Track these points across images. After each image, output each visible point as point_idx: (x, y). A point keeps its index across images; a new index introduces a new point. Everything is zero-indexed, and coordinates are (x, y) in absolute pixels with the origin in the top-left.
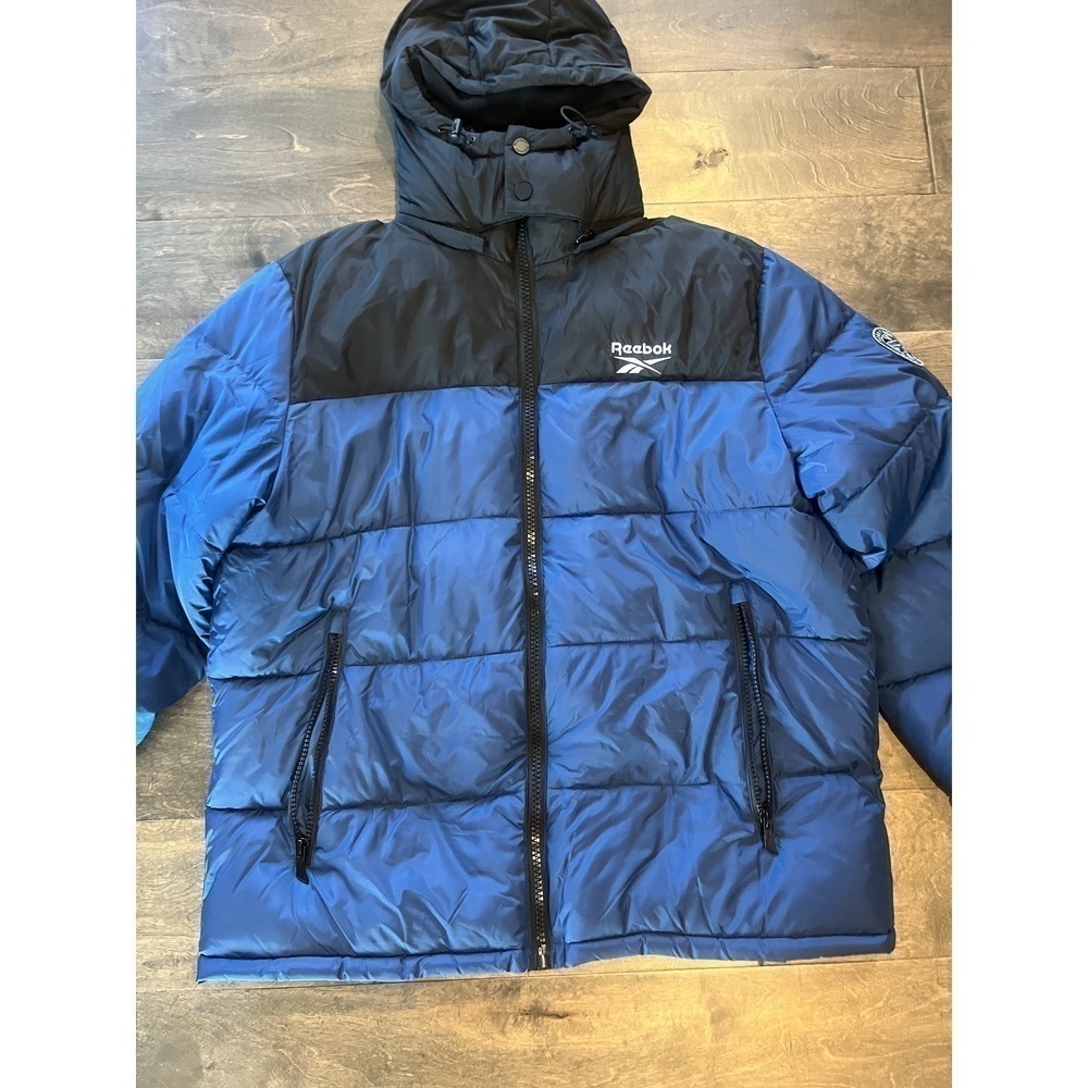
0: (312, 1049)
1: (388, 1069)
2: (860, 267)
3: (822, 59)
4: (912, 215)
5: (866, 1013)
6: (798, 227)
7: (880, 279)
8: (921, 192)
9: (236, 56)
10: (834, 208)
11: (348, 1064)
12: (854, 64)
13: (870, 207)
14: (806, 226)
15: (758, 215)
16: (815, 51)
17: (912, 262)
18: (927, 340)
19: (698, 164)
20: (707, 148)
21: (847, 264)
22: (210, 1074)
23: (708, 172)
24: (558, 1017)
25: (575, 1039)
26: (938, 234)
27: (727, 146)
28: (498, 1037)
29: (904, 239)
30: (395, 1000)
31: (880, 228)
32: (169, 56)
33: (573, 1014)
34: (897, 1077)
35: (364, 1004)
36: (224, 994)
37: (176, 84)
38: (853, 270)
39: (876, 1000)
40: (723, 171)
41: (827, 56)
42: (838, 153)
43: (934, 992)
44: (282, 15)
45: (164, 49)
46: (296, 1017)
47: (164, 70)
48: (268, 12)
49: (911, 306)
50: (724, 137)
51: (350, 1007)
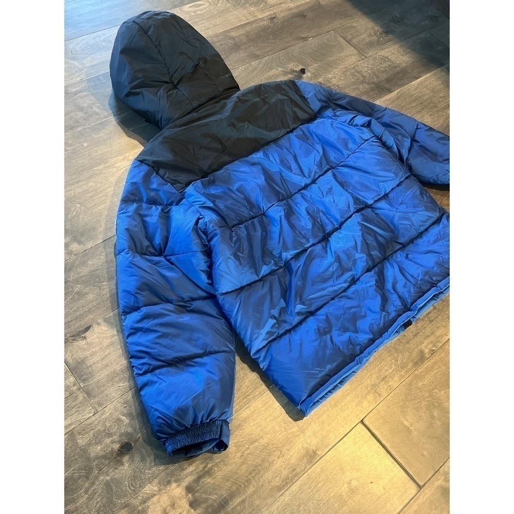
2: (365, 82)
3: (307, 37)
4: (366, 65)
6: (341, 79)
7: (373, 83)
8: (363, 59)
10: (345, 71)
12: (316, 36)
13: (354, 68)
16: (303, 36)
17: (377, 76)
18: (399, 92)
20: (298, 70)
21: (362, 83)
26: (376, 67)
27: (303, 67)
29: (369, 72)
31: (361, 71)
38: (365, 84)
42: (333, 58)
49: (387, 86)
50: (300, 66)
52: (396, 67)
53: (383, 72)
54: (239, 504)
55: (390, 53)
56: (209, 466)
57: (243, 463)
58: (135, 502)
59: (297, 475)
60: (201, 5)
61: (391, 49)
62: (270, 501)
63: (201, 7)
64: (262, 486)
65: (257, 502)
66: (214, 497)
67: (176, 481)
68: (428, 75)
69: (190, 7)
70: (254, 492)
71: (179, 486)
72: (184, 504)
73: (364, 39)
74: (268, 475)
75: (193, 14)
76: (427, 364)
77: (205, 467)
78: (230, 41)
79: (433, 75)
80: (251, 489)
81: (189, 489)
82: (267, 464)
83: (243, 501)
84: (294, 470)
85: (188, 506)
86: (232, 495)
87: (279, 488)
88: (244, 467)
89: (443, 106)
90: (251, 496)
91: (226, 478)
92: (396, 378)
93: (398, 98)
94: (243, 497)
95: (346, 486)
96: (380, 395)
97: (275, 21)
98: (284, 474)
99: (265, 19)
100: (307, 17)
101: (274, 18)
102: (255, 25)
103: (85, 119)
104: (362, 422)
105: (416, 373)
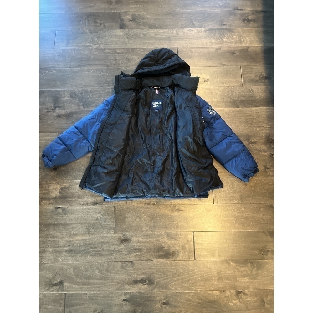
0: (143, 214)
1: (155, 218)
2: (230, 97)
3: (225, 65)
4: (239, 90)
5: (230, 212)
6: (221, 91)
7: (234, 99)
8: (240, 86)
9: (131, 63)
10: (226, 88)
11: (149, 217)
12: (230, 66)
13: (232, 88)
14: (222, 91)
16: (224, 63)
17: (239, 97)
18: (241, 109)
19: (205, 81)
20: (206, 79)
21: (228, 97)
23: (206, 82)
24: (182, 211)
25: (184, 214)
26: (243, 93)
27: (209, 78)
29: (237, 93)
30: (156, 207)
31: (234, 92)
32: (120, 62)
33: (185, 210)
34: (235, 222)
35: (152, 208)
36: (130, 206)
37: (122, 67)
38: (229, 98)
39: (232, 210)
40: (209, 83)
42: (227, 80)
43: (241, 209)
44: (138, 56)
45: (119, 61)
46: (141, 209)
47: (119, 64)
48: (136, 56)
49: (238, 104)
50: (209, 77)
51: (149, 208)
52: (252, 97)
53: (244, 96)
54: (69, 200)
55: (257, 89)
56: (70, 187)
57: (78, 192)
58: (49, 182)
59: (87, 205)
60: (193, 31)
61: (259, 87)
62: (76, 205)
63: (192, 32)
64: (78, 201)
65: (73, 203)
66: (65, 195)
67: (60, 185)
68: (265, 108)
69: (188, 30)
70: (75, 201)
71: (60, 186)
72: (58, 191)
73: (251, 77)
74: (81, 200)
75: (186, 34)
76: (149, 206)
77: (69, 187)
78: (190, 53)
79: (267, 109)
80: (74, 200)
81: (61, 189)
82: (83, 197)
83: (71, 201)
84: (88, 203)
85: (58, 192)
86: (69, 197)
87: (81, 205)
88: (77, 193)
89: (255, 125)
90: (73, 201)
91: (71, 193)
92: (136, 203)
93: (238, 112)
94: (71, 200)
95: (97, 217)
96: (126, 203)
97: (218, 51)
98: (85, 202)
99: (214, 48)
100: (235, 54)
101: (219, 49)
102: (207, 50)
103: (114, 65)
104: (115, 206)
105: (143, 206)
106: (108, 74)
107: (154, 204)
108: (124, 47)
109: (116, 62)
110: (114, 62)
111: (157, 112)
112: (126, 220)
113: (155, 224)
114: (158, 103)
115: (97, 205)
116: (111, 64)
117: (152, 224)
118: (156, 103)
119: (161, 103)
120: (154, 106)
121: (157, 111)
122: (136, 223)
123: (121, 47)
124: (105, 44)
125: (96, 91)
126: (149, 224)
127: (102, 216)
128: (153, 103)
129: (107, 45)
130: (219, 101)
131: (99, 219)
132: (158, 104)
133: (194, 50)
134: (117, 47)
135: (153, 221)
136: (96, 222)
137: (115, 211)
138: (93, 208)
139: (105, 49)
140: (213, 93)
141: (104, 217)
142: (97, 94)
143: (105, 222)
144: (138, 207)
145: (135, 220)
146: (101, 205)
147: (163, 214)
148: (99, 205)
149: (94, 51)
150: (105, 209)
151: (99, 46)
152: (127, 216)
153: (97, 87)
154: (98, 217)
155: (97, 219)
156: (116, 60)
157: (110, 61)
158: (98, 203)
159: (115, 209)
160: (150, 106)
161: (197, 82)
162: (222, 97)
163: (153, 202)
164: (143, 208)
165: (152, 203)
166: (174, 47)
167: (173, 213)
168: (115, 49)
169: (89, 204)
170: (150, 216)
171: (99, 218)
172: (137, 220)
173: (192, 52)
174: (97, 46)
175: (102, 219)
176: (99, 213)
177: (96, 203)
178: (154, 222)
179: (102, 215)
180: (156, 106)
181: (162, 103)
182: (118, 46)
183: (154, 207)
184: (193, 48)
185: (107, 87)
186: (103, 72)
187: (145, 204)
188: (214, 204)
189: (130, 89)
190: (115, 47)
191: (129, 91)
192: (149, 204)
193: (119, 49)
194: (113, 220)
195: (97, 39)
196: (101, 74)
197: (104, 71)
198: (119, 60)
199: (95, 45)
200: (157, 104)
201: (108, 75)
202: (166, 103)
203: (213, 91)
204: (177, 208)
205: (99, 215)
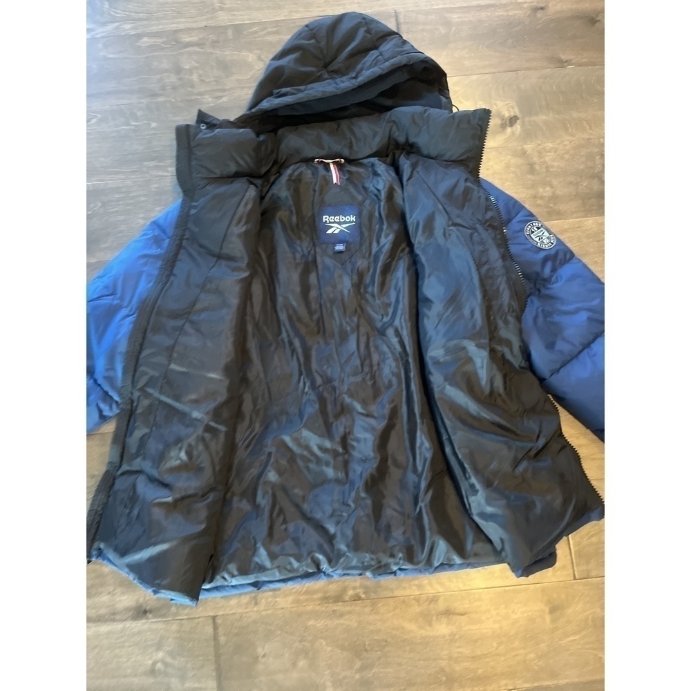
0: (322, 641)
1: (366, 651)
3: (568, 62)
6: (562, 158)
9: (234, 77)
10: (582, 146)
11: (342, 648)
12: (585, 64)
14: (567, 157)
15: (539, 152)
16: (563, 57)
19: (503, 126)
20: (507, 116)
22: (264, 660)
23: (509, 130)
24: (461, 615)
25: (472, 627)
27: (518, 114)
28: (428, 628)
30: (367, 610)
32: (195, 77)
33: (470, 613)
35: (350, 612)
36: (270, 612)
37: (201, 94)
40: (518, 127)
41: (571, 60)
42: (582, 115)
44: (258, 52)
45: (191, 74)
46: (311, 623)
47: (193, 86)
48: (250, 51)
50: (516, 110)
51: (342, 615)
59: (114, 620)
76: (339, 607)
78: (441, 29)
84: (114, 614)
92: (290, 598)
95: (150, 662)
97: (539, 14)
98: (103, 611)
99: (525, 6)
100: (597, 24)
101: (542, 8)
102: (500, 12)
103: (174, 88)
104: (214, 618)
105: (318, 608)
106: (154, 125)
107: (357, 598)
108: (204, 24)
109: (181, 79)
110: (173, 79)
111: (341, 252)
112: (260, 667)
113: (369, 674)
114: (341, 218)
115: (150, 616)
116: (163, 88)
117: (358, 676)
118: (337, 219)
119: (353, 219)
120: (330, 231)
121: (340, 247)
122: (295, 675)
123: (195, 25)
124: (140, 20)
125: (117, 190)
126: (345, 678)
127: (169, 660)
128: (326, 218)
129: (145, 22)
130: (558, 192)
131: (159, 670)
132: (345, 222)
133: (455, 17)
134: (181, 26)
135: (358, 665)
136: (151, 680)
137: (215, 638)
138: (136, 630)
139: (139, 36)
140: (537, 167)
141: (176, 663)
142: (119, 200)
143: (183, 678)
144: (300, 615)
145: (294, 664)
146: (163, 616)
147: (394, 632)
148: (154, 617)
149: (100, 46)
150: (178, 631)
151: (117, 28)
152: (260, 651)
153: (118, 173)
154: (155, 663)
155: (152, 672)
156: (178, 70)
157: (158, 76)
158: (150, 611)
159: (215, 627)
160: (314, 229)
161: (482, 130)
162: (572, 179)
163: (354, 588)
164: (316, 615)
165: (351, 592)
166: (384, 9)
167: (430, 625)
168: (176, 32)
169: (118, 617)
170: (346, 644)
171: (159, 665)
172: (302, 663)
173: (448, 24)
174: (110, 27)
175: (170, 670)
176: (159, 646)
177: (145, 612)
178: (363, 669)
179: (171, 654)
180: (337, 232)
181: (359, 216)
182: (183, 20)
183: (357, 607)
184: (452, 10)
185: (154, 173)
186: (136, 119)
187: (326, 599)
188: (575, 579)
189: (237, 175)
190: (174, 26)
191: (232, 182)
192: (338, 599)
193: (189, 30)
194: (210, 669)
195: (110, 5)
196: (129, 125)
197: (139, 113)
198: (190, 71)
199: (104, 24)
200: (340, 223)
201: (153, 129)
202: (371, 216)
203: (535, 159)
204: (441, 605)
205: (160, 655)
